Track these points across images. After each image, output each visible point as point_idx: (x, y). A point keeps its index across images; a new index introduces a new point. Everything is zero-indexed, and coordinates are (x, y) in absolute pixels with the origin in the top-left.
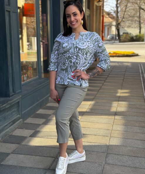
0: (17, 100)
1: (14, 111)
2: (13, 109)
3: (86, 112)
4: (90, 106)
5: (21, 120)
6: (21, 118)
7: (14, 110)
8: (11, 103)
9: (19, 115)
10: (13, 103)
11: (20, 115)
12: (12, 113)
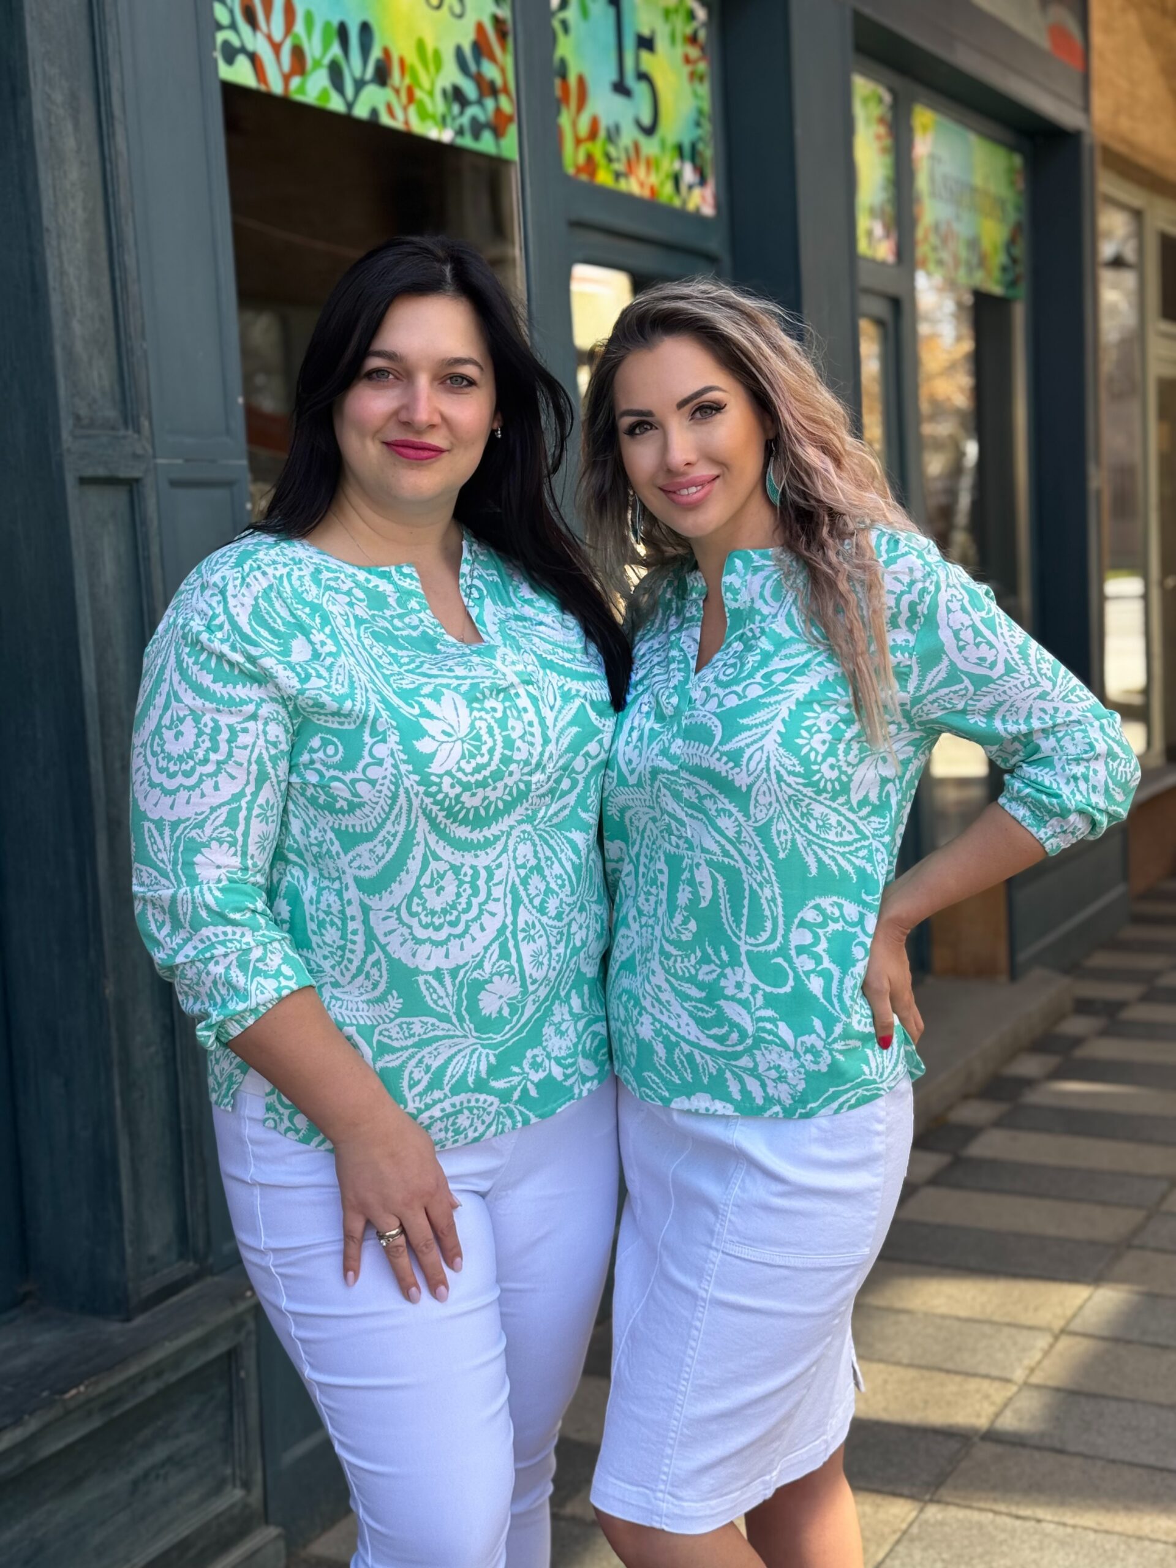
0: (203, 1343)
1: (170, 1460)
2: (147, 1446)
3: (992, 1436)
4: (1064, 1342)
5: (267, 1534)
6: (267, 1520)
7: (160, 1452)
8: (110, 1390)
9: (238, 1493)
10: (151, 1388)
11: (246, 1485)
12: (135, 1484)
